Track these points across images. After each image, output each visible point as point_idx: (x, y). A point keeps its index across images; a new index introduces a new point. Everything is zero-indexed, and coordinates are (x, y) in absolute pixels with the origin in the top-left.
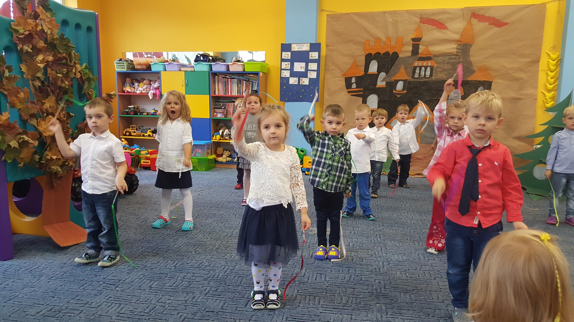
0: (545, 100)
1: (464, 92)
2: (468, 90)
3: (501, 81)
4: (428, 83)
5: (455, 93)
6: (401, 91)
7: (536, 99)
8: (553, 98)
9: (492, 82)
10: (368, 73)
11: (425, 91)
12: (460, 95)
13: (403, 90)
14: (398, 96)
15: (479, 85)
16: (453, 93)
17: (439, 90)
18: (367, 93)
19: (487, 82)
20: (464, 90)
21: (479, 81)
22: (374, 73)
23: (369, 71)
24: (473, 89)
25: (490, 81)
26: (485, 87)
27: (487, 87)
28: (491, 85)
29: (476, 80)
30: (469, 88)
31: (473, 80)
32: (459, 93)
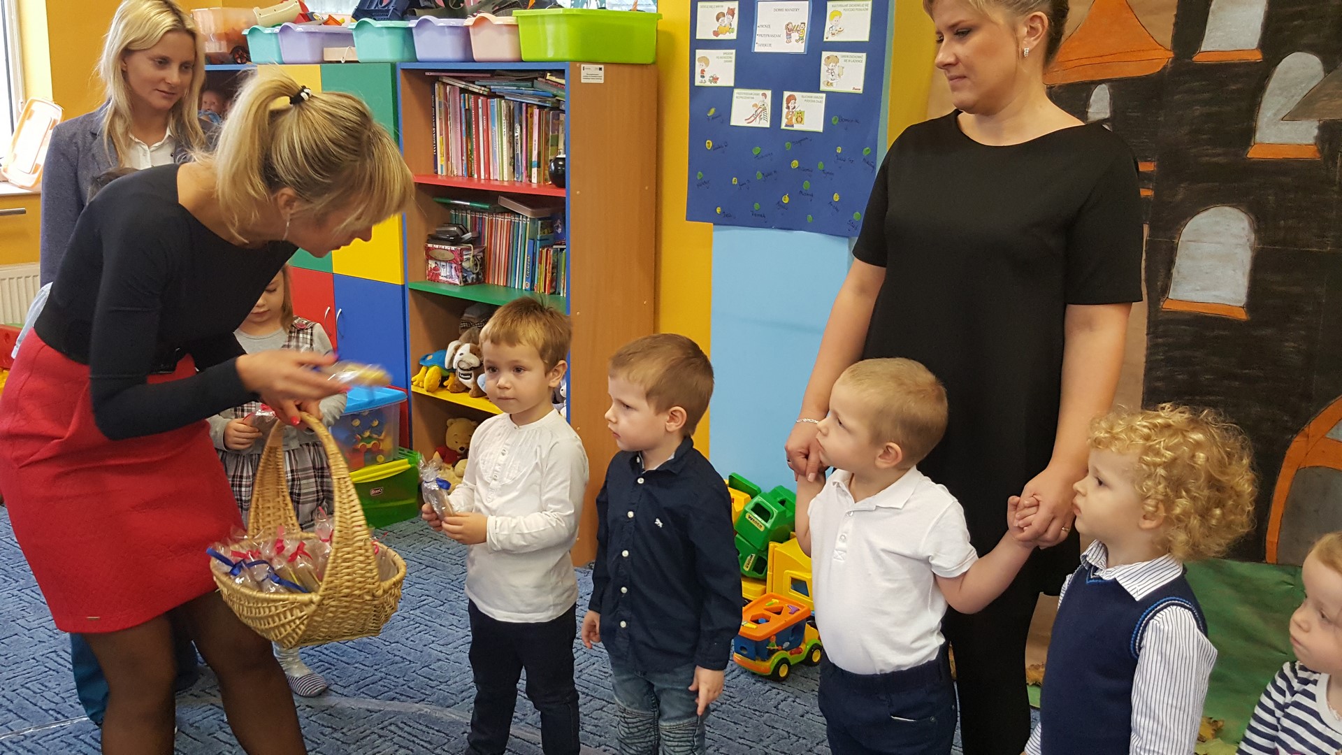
10: (1197, 58)
18: (1180, 197)
22: (1235, 58)
23: (1206, 46)
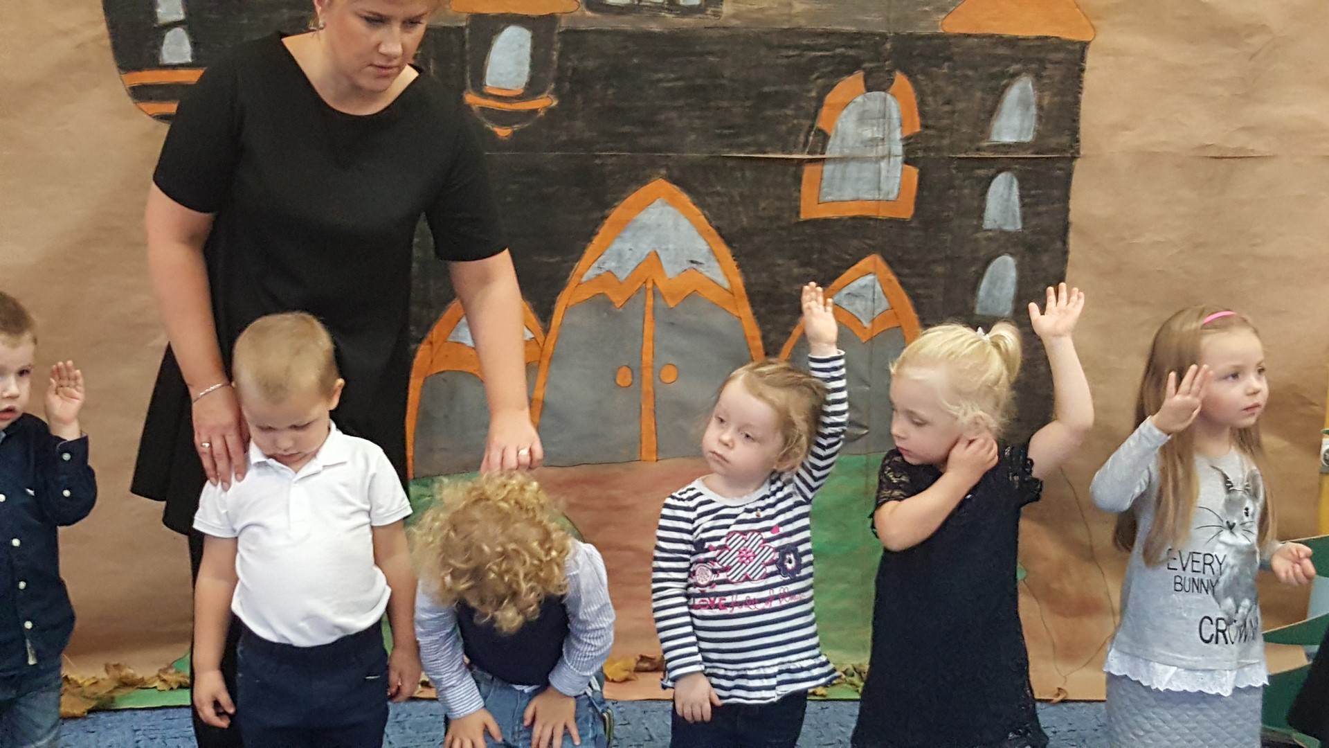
1: (923, 114)
2: (948, 103)
3: (1137, 42)
4: (698, 48)
5: (862, 119)
6: (519, 98)
9: (1084, 45)
11: (681, 103)
12: (898, 135)
13: (533, 88)
14: (503, 132)
15: (1012, 69)
16: (854, 117)
17: (769, 94)
19: (1059, 44)
20: (922, 103)
21: (1012, 42)
24: (979, 94)
25: (1073, 43)
26: (1046, 81)
27: (1057, 79)
28: (1083, 70)
29: (992, 36)
30: (951, 88)
31: (976, 36)
32: (890, 118)
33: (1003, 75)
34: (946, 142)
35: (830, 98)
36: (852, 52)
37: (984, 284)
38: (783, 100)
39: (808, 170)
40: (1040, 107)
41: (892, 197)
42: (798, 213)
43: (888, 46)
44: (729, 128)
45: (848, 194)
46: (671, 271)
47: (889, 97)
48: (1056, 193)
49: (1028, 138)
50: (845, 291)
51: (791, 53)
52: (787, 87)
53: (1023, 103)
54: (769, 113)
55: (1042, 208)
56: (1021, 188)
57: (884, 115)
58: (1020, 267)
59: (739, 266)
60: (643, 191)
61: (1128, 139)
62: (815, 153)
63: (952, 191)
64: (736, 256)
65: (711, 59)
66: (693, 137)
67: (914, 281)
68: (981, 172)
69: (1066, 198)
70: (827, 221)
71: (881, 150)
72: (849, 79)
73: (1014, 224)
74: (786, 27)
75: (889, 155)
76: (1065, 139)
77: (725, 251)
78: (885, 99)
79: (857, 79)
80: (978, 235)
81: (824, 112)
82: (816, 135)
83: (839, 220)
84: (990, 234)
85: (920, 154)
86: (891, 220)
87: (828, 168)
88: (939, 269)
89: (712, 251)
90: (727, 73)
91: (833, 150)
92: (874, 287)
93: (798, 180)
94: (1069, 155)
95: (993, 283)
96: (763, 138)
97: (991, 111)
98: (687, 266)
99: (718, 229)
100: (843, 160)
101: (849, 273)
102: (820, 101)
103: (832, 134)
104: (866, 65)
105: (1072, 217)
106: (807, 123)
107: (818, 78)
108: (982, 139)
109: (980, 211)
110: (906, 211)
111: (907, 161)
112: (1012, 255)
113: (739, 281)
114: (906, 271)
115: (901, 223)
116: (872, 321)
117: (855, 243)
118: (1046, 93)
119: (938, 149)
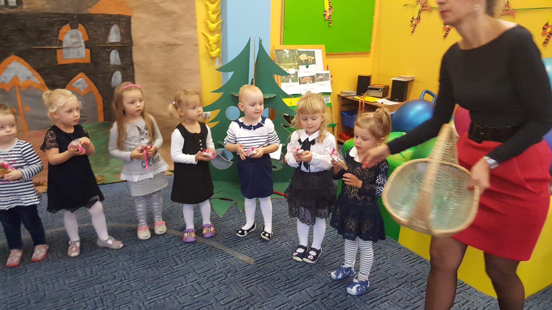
0: (209, 46)
1: (88, 35)
2: (95, 32)
3: (144, 16)
4: (17, 18)
5: (72, 37)
7: (197, 45)
8: (217, 43)
9: (130, 17)
11: (15, 33)
12: (82, 41)
15: (111, 23)
16: (69, 36)
17: (42, 31)
19: (123, 16)
20: (88, 32)
21: (111, 16)
24: (103, 30)
25: (127, 16)
26: (121, 26)
27: (124, 25)
28: (130, 23)
29: (104, 14)
30: (95, 28)
31: (99, 14)
32: (79, 36)
33: (109, 24)
34: (96, 42)
35: (61, 31)
36: (65, 19)
37: (113, 79)
38: (48, 32)
39: (58, 51)
40: (121, 32)
41: (84, 57)
42: (57, 63)
43: (75, 17)
44: (31, 40)
45: (71, 57)
46: (22, 80)
47: (78, 31)
48: (129, 55)
49: (119, 41)
50: (75, 83)
51: (48, 19)
52: (48, 28)
53: (116, 32)
54: (44, 36)
55: (126, 59)
56: (119, 54)
57: (77, 36)
58: (122, 74)
59: (42, 78)
60: (8, 59)
61: (145, 41)
62: (59, 46)
63: (100, 55)
64: (41, 75)
65: (23, 21)
66: (21, 43)
67: (94, 79)
68: (107, 50)
69: (131, 56)
70: (66, 65)
71: (78, 45)
72: (66, 26)
73: (119, 63)
74: (44, 12)
75: (81, 46)
76: (129, 41)
77: (37, 74)
78: (77, 32)
79: (67, 26)
80: (109, 66)
81: (60, 36)
82: (58, 41)
83: (70, 64)
84: (112, 66)
85: (89, 46)
86: (85, 64)
87: (64, 50)
88: (100, 75)
89: (33, 74)
90: (28, 25)
91: (64, 45)
92: (83, 81)
93: (55, 54)
94: (130, 45)
95: (115, 78)
96: (43, 43)
97: (108, 34)
98: (27, 79)
99: (34, 68)
100: (68, 48)
101: (75, 78)
102: (58, 32)
103: (63, 41)
104: (70, 22)
105: (134, 61)
106: (55, 38)
107: (57, 25)
108: (106, 41)
109: (109, 60)
110: (88, 61)
111: (87, 47)
112: (119, 71)
113: (43, 82)
114: (91, 76)
115: (87, 64)
116: (84, 90)
117: (75, 70)
118: (122, 29)
119: (94, 44)
